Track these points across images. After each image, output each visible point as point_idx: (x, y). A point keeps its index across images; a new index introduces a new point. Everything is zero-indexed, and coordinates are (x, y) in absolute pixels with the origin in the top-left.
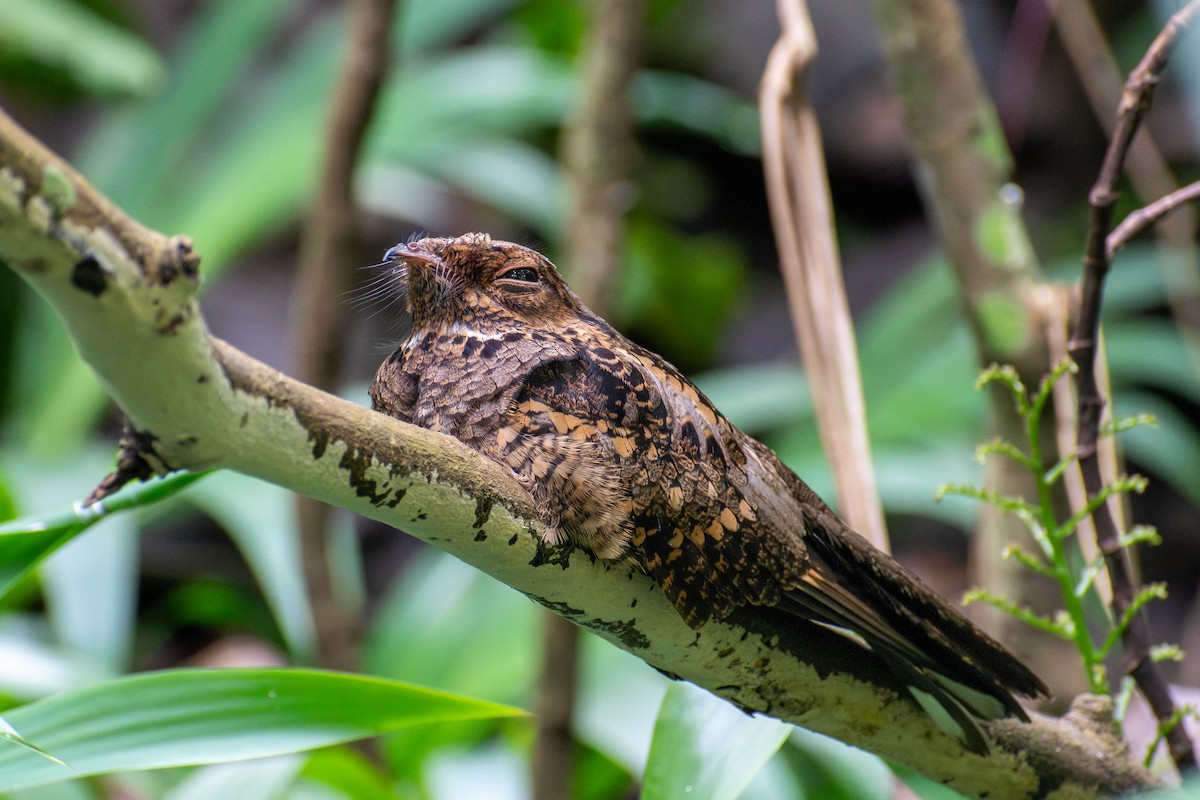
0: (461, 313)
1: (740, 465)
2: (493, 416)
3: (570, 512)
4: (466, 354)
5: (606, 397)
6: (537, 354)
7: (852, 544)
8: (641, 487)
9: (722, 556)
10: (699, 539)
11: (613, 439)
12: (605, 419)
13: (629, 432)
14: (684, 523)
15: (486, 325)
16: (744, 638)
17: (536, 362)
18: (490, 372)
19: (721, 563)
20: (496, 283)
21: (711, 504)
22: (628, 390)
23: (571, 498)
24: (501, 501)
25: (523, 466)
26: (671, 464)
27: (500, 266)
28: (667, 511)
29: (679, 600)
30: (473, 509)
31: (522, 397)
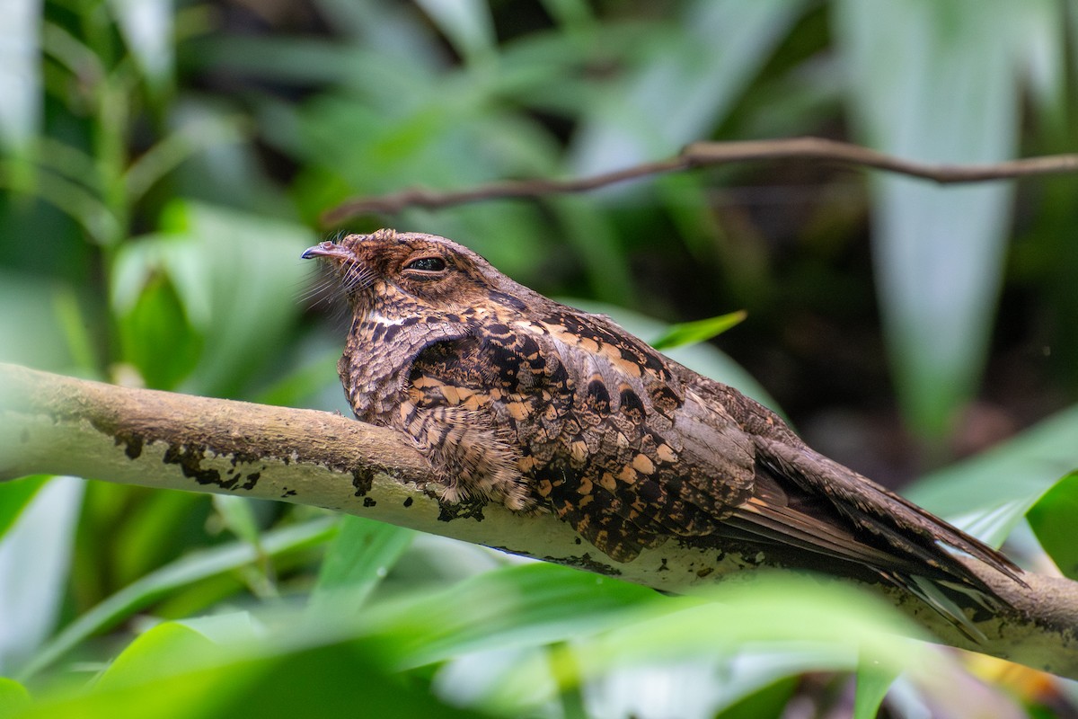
0: (375, 303)
1: (666, 412)
2: (394, 392)
3: (466, 473)
4: (375, 339)
5: (499, 369)
6: (425, 337)
7: (804, 469)
8: (541, 445)
9: (638, 497)
10: (610, 484)
11: (508, 405)
12: (498, 388)
13: (524, 397)
14: (590, 472)
15: (392, 311)
16: (720, 558)
17: (423, 344)
18: (389, 354)
19: (637, 503)
20: (404, 272)
21: (620, 452)
22: (520, 360)
23: (464, 461)
24: (385, 470)
25: (421, 435)
26: (574, 422)
27: (406, 257)
28: (572, 464)
29: (599, 539)
30: (351, 482)
31: (415, 374)
